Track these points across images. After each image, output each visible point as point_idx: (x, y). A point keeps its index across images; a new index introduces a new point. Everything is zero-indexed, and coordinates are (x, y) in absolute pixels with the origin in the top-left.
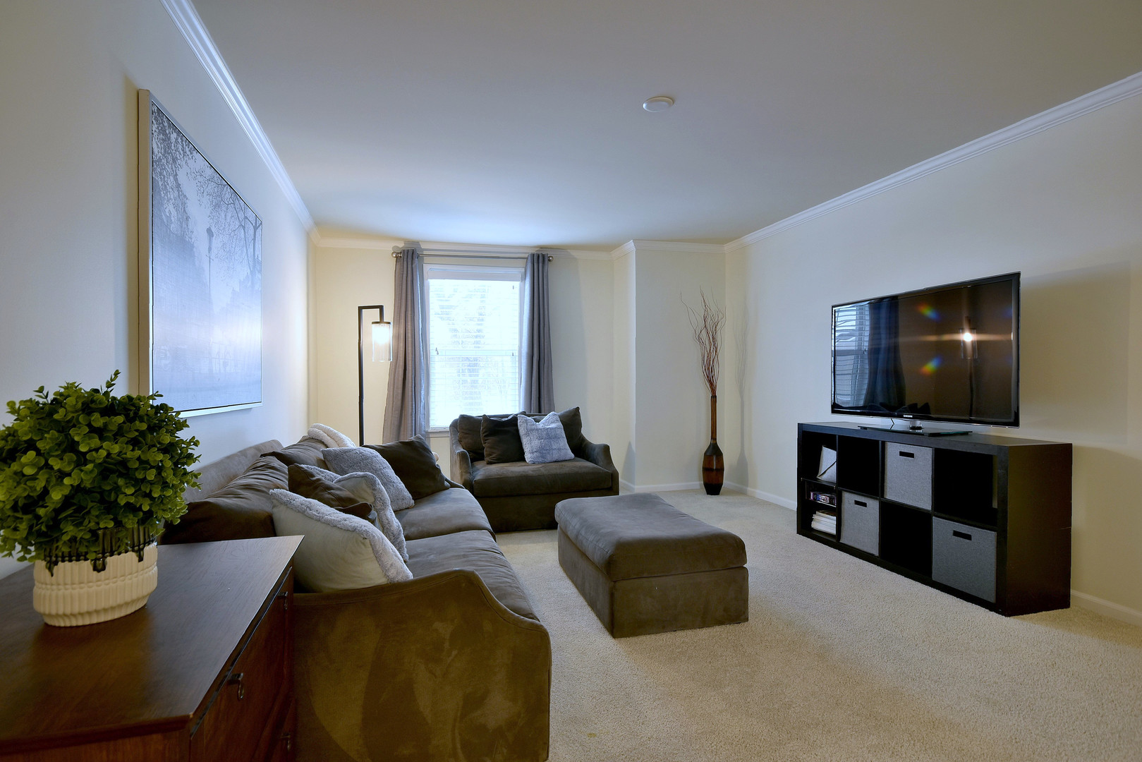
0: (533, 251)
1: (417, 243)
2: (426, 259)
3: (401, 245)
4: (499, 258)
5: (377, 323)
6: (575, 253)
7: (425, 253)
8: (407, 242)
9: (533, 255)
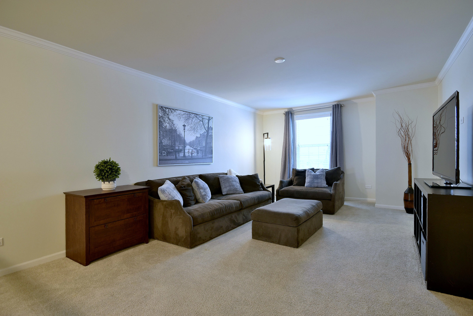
0: (334, 104)
1: (291, 109)
2: (295, 114)
3: (286, 110)
4: (320, 109)
5: (266, 138)
6: (355, 101)
7: (295, 111)
8: (288, 109)
9: (333, 106)
